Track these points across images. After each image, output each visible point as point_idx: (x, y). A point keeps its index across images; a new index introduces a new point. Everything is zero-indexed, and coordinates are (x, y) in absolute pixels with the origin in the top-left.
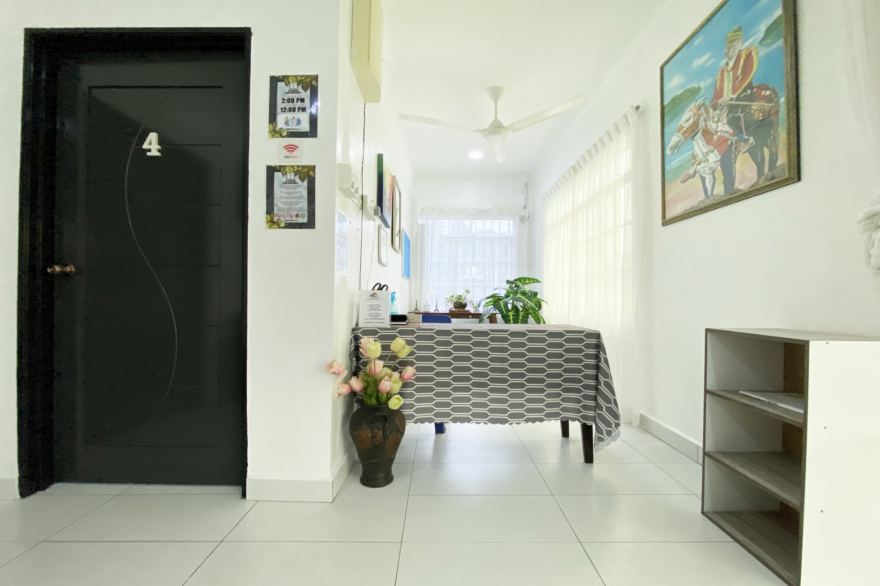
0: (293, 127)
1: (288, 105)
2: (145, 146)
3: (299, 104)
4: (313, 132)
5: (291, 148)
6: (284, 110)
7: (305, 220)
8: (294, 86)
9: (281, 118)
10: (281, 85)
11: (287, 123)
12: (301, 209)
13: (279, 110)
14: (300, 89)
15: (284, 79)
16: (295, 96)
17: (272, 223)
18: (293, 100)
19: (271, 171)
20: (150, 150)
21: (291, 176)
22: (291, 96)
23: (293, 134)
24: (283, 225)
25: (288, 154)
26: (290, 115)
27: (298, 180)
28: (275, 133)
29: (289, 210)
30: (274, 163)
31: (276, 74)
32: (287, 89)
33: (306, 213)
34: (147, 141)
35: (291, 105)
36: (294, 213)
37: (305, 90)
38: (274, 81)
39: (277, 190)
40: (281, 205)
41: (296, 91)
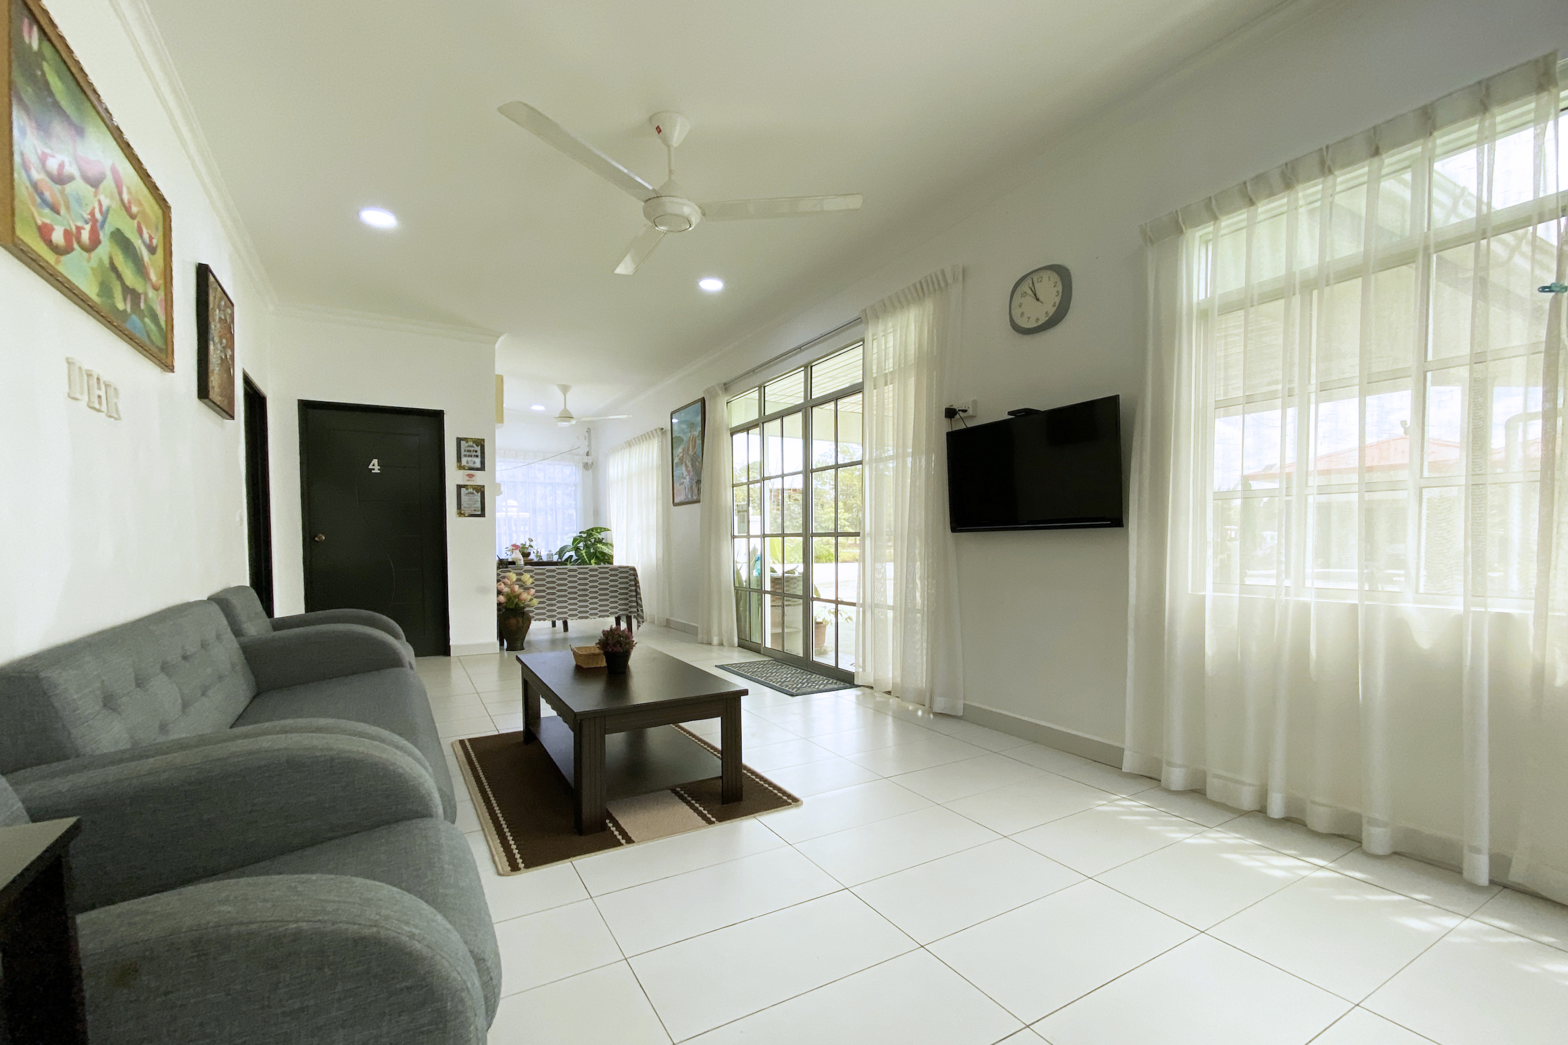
0: (471, 465)
1: (468, 453)
2: (371, 467)
3: (474, 453)
4: (482, 468)
5: (471, 476)
6: (465, 456)
7: (479, 513)
8: (471, 443)
9: (464, 460)
10: (463, 443)
11: (467, 462)
12: (477, 507)
13: (462, 456)
14: (475, 446)
15: (466, 439)
16: (472, 449)
17: (461, 514)
18: (470, 451)
19: (459, 487)
20: (374, 469)
21: (471, 490)
22: (470, 449)
23: (471, 469)
24: (466, 515)
25: (469, 479)
26: (470, 459)
27: (474, 492)
28: (461, 467)
29: (470, 507)
30: (461, 483)
31: (460, 437)
32: (467, 445)
33: (480, 509)
34: (372, 464)
35: (470, 453)
36: (473, 509)
37: (478, 446)
38: (459, 440)
39: (464, 498)
40: (466, 505)
41: (473, 447)
